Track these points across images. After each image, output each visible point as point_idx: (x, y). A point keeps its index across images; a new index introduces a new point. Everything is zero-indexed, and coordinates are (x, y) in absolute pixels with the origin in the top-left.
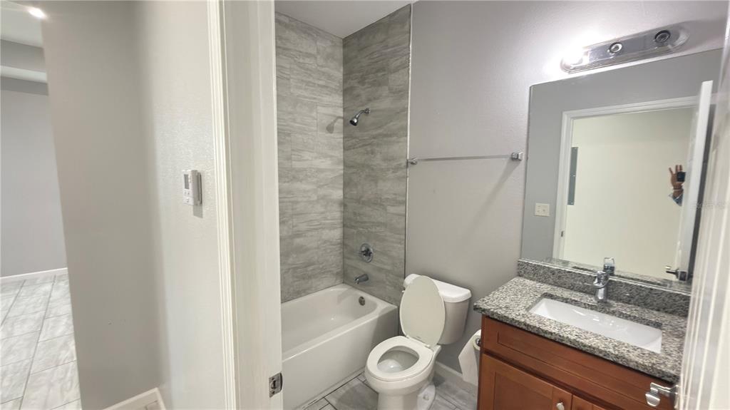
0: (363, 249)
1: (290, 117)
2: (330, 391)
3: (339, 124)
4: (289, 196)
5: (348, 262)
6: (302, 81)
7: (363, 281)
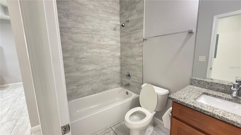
0: (128, 74)
1: (99, 24)
2: (113, 125)
3: (119, 27)
4: (100, 54)
5: (123, 79)
6: (103, 11)
7: (127, 86)
